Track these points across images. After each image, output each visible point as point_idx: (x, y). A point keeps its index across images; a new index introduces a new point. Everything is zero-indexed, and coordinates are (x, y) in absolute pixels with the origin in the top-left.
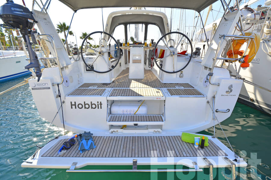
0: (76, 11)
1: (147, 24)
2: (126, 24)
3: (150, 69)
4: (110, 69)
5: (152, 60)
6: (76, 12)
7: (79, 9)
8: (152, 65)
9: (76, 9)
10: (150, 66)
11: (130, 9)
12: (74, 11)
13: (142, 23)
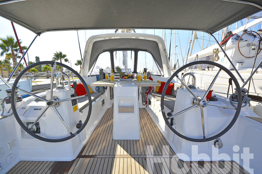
0: (39, 34)
1: (136, 51)
2: (111, 51)
3: (145, 107)
4: (71, 133)
5: (146, 95)
6: (39, 36)
7: (44, 31)
8: (147, 102)
9: (39, 31)
10: (144, 103)
11: (115, 32)
12: (37, 33)
13: (131, 49)
